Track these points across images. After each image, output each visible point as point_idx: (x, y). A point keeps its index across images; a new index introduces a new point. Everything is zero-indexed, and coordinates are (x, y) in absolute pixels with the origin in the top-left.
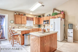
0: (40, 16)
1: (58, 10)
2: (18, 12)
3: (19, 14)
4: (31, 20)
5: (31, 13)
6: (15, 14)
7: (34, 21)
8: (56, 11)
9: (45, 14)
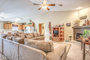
0: (23, 24)
1: (32, 22)
2: (6, 22)
3: (7, 23)
4: (16, 26)
5: (16, 22)
6: (4, 23)
7: (19, 27)
8: (31, 22)
9: (26, 23)
